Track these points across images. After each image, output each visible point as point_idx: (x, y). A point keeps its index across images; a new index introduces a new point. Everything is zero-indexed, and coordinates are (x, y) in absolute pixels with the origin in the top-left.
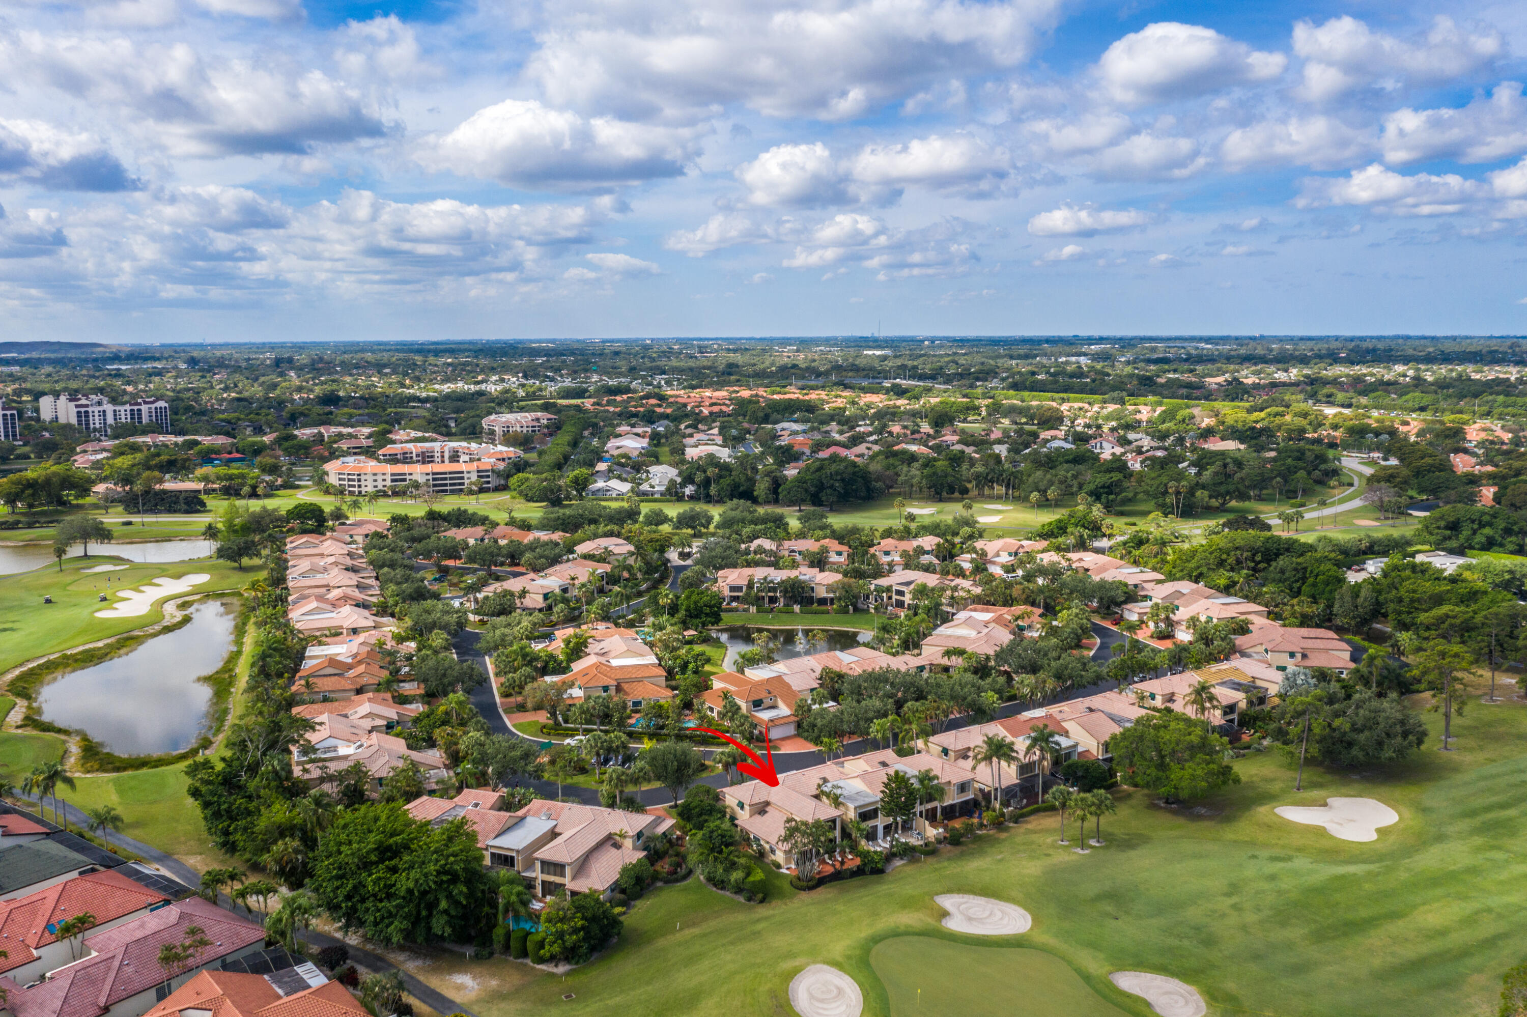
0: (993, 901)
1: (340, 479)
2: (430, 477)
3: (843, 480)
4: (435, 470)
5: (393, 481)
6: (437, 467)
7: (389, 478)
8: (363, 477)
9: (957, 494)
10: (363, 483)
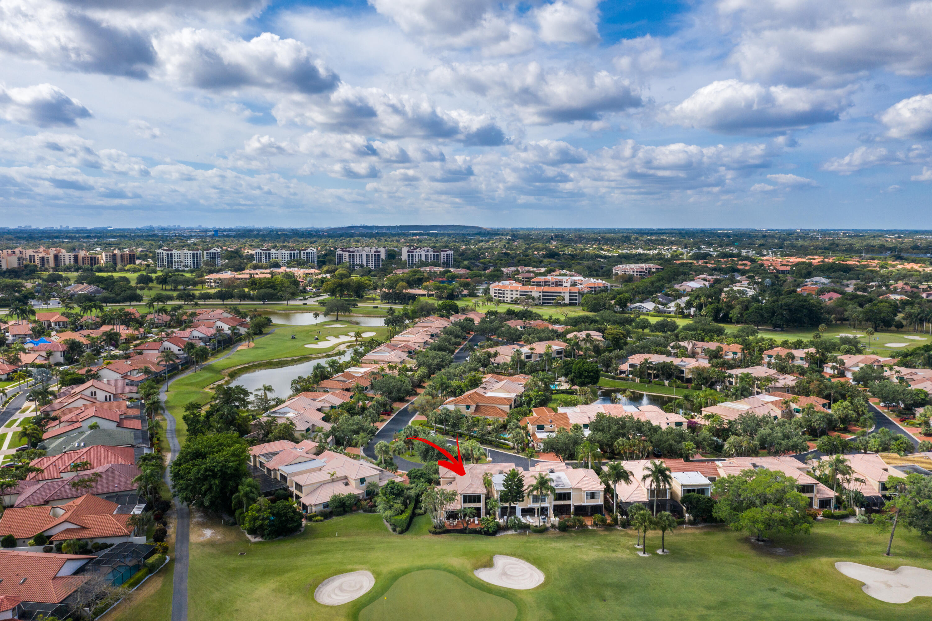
0: (534, 568)
1: (495, 293)
2: (541, 294)
3: (790, 310)
4: (545, 290)
5: (521, 295)
6: (546, 289)
7: (518, 293)
8: (506, 292)
9: (893, 328)
10: (505, 295)
